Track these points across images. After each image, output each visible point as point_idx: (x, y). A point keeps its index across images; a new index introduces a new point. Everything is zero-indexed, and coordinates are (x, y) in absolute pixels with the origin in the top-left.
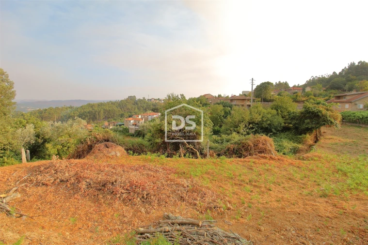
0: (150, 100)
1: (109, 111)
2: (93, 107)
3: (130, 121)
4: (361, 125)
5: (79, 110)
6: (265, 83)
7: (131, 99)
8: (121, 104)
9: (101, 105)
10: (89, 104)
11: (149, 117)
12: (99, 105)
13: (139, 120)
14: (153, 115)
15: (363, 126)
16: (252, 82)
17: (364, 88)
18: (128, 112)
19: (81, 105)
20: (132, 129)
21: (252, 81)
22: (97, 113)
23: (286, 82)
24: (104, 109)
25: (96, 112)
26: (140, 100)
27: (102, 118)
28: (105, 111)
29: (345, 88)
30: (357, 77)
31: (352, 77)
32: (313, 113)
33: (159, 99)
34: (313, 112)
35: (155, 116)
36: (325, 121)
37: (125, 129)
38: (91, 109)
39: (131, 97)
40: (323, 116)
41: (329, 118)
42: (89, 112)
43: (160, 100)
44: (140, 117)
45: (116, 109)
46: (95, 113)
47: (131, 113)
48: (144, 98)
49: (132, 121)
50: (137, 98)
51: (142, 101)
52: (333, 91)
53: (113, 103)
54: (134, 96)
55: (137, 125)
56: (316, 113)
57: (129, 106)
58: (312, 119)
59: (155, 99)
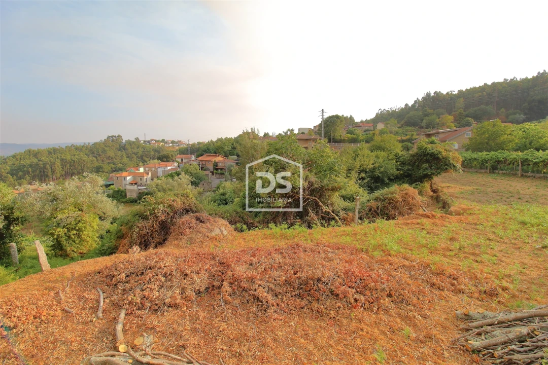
0: (148, 142)
1: (72, 164)
2: (39, 156)
3: (125, 178)
5: (10, 162)
6: (333, 117)
7: (113, 141)
8: (95, 150)
9: (53, 151)
10: (30, 151)
11: (159, 169)
12: (50, 153)
13: (141, 176)
14: (166, 166)
17: (445, 123)
18: (109, 163)
19: (12, 153)
20: (132, 191)
21: (323, 113)
22: (48, 166)
23: (351, 117)
24: (62, 160)
25: (45, 164)
26: (130, 143)
27: (59, 175)
28: (64, 162)
29: (422, 125)
30: (434, 110)
31: (430, 111)
32: (432, 155)
33: (163, 140)
34: (433, 153)
35: (169, 168)
36: (446, 165)
37: (118, 191)
38: (35, 160)
39: (112, 137)
40: (443, 158)
41: (452, 161)
42: (31, 166)
43: (166, 143)
44: (142, 170)
45: (86, 158)
46: (45, 167)
47: (115, 164)
48: (137, 139)
49: (128, 178)
50: (125, 139)
51: (135, 144)
52: (409, 128)
53: (78, 149)
54: (119, 136)
55: (139, 183)
56: (435, 155)
57: (111, 153)
58: (430, 163)
59: (156, 141)
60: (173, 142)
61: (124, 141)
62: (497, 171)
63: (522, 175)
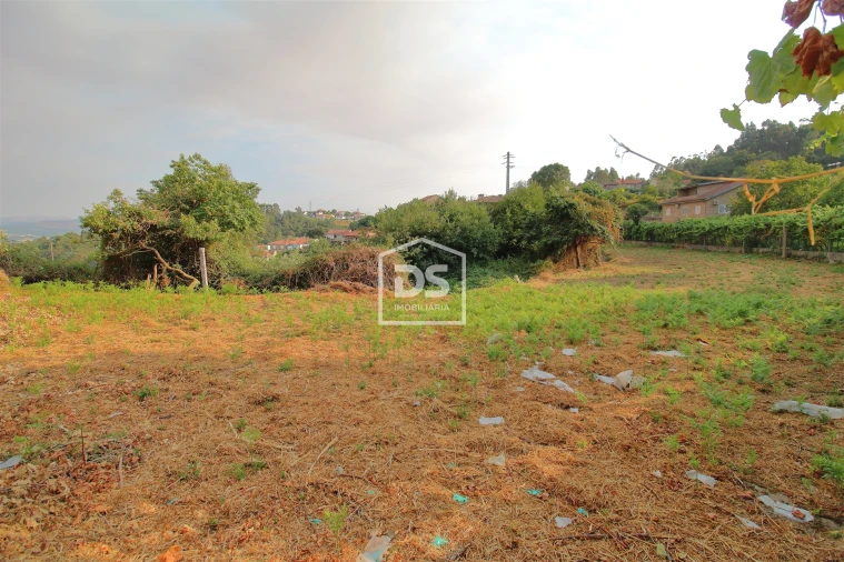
0: (314, 213)
4: (709, 247)
7: (267, 212)
14: (298, 244)
15: (713, 248)
16: (508, 162)
21: (508, 158)
23: (612, 170)
26: (289, 215)
32: (557, 209)
33: (334, 211)
34: (558, 206)
36: (579, 227)
39: (267, 206)
41: (587, 221)
43: (338, 214)
48: (299, 209)
50: (283, 209)
51: (295, 216)
54: (276, 205)
56: (562, 209)
58: (559, 223)
59: (324, 212)
60: (347, 214)
61: (282, 212)
62: (755, 249)
63: (789, 256)
